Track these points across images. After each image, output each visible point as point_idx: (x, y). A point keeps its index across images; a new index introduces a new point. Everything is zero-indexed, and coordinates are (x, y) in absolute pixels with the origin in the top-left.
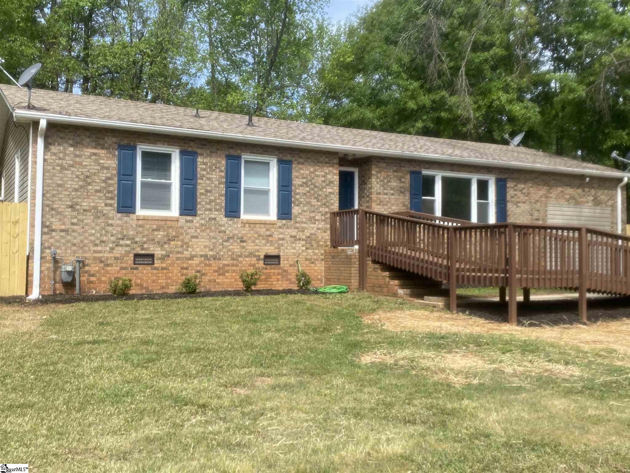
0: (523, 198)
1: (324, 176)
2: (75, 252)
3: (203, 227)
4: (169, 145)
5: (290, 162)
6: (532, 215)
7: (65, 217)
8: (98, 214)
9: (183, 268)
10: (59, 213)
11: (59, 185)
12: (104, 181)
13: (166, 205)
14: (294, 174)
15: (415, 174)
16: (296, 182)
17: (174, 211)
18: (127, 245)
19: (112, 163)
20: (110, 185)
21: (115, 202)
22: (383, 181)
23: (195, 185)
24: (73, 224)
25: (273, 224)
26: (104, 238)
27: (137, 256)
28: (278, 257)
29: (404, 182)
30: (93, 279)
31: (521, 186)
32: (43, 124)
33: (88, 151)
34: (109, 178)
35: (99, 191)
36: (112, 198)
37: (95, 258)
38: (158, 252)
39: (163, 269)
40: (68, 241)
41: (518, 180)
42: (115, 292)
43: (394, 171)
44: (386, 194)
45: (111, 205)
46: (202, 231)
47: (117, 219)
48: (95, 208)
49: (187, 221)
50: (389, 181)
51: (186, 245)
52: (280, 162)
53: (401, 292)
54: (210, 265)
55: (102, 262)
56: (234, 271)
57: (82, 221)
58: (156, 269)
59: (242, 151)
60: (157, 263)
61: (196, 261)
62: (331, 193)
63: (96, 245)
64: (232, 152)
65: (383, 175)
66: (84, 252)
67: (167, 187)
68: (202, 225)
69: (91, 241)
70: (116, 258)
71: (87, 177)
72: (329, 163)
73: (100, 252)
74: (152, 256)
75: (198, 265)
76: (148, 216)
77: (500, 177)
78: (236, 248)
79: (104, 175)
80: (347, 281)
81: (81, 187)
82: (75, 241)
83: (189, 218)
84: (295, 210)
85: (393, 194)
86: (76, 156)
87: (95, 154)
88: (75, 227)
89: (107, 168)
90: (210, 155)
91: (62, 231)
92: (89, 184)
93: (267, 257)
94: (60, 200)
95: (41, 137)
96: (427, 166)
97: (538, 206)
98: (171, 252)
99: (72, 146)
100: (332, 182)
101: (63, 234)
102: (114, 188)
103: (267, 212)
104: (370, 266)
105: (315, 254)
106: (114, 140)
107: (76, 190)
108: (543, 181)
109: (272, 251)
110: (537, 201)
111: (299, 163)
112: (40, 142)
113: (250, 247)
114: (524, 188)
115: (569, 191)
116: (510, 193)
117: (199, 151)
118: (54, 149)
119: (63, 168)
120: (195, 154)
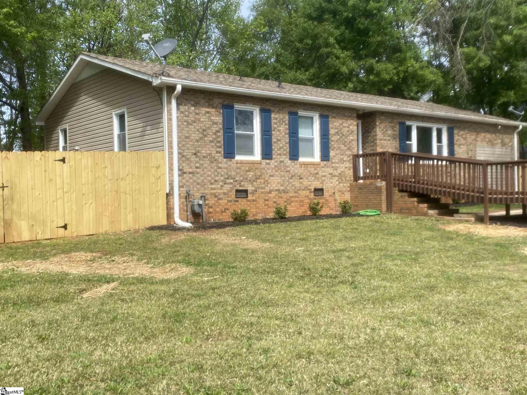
0: (463, 141)
1: (348, 127)
2: (199, 190)
3: (277, 168)
4: (254, 104)
5: (327, 117)
6: (468, 154)
7: (191, 162)
8: (213, 160)
9: (266, 200)
10: (188, 159)
11: (187, 137)
12: (215, 134)
13: (250, 152)
14: (331, 126)
15: (402, 124)
16: (332, 131)
17: (257, 156)
18: (231, 183)
19: (219, 119)
20: (218, 137)
21: (221, 150)
22: (383, 130)
23: (271, 135)
24: (197, 168)
25: (318, 164)
26: (217, 178)
27: (237, 191)
28: (322, 190)
29: (395, 131)
30: (211, 210)
31: (462, 133)
32: (179, 88)
33: (204, 110)
34: (218, 131)
35: (211, 142)
36: (220, 147)
37: (212, 194)
38: (250, 188)
39: (254, 201)
40: (195, 181)
41: (460, 128)
42: (236, 219)
43: (390, 122)
44: (385, 140)
45: (220, 152)
46: (276, 171)
47: (224, 163)
48: (210, 154)
49: (267, 164)
50: (387, 130)
51: (267, 182)
52: (321, 116)
53: (431, 212)
54: (281, 197)
55: (216, 196)
56: (296, 201)
57: (202, 165)
58: (249, 201)
59: (298, 109)
60: (250, 197)
61: (273, 194)
62: (352, 140)
63: (212, 184)
64: (293, 110)
65: (382, 126)
66: (205, 189)
67: (251, 137)
68: (276, 166)
69: (209, 181)
70: (225, 194)
71: (204, 130)
72: (350, 117)
73: (214, 189)
74: (246, 191)
75: (274, 198)
76: (243, 161)
77: (450, 126)
78: (297, 184)
79: (215, 128)
80: (377, 207)
81: (201, 138)
82: (199, 181)
83: (268, 161)
84: (332, 153)
85: (389, 140)
86: (197, 114)
87: (208, 112)
88: (198, 170)
89: (216, 123)
90: (278, 112)
91: (190, 173)
92: (205, 136)
93: (316, 190)
94: (188, 149)
95: (174, 99)
96: (408, 118)
97: (471, 147)
98: (258, 188)
99: (193, 105)
100: (353, 132)
101: (191, 175)
102: (221, 139)
103: (312, 155)
104: (397, 195)
105: (344, 187)
106: (220, 101)
107: (197, 141)
108: (474, 128)
109: (319, 186)
110: (471, 144)
111: (333, 117)
112: (174, 103)
113: (306, 182)
114: (463, 134)
115: (488, 136)
116: (456, 137)
117: (272, 109)
118: (182, 108)
119: (189, 124)
120: (269, 111)
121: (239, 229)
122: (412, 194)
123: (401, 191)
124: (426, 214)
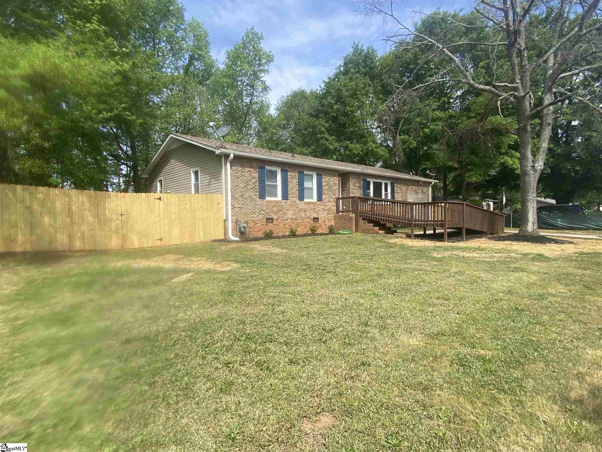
0: (399, 191)
1: (333, 181)
2: (244, 218)
3: (291, 205)
4: (277, 167)
5: (321, 175)
6: (402, 198)
7: (239, 201)
8: (252, 200)
9: (284, 224)
10: (237, 199)
11: (237, 186)
12: (254, 184)
13: (275, 195)
14: (323, 180)
15: (365, 180)
16: (324, 184)
17: (279, 197)
18: (263, 214)
19: (256, 175)
20: (256, 186)
21: (258, 194)
22: (353, 183)
23: (287, 186)
24: (243, 204)
25: (315, 203)
26: (255, 211)
27: (267, 219)
28: (318, 218)
29: (361, 184)
30: (251, 230)
31: (399, 186)
32: (232, 156)
33: (247, 169)
34: (255, 183)
35: (252, 189)
36: (257, 192)
37: (252, 220)
38: (275, 217)
39: (277, 225)
40: (241, 212)
41: (398, 183)
42: (266, 236)
43: (358, 179)
44: (355, 189)
45: (256, 195)
46: (291, 207)
47: (259, 201)
48: (251, 196)
49: (285, 203)
50: (356, 184)
51: (285, 214)
52: (317, 174)
53: (381, 232)
54: (294, 223)
55: (254, 222)
56: (302, 225)
57: (246, 202)
58: (275, 225)
59: (304, 170)
60: (275, 222)
61: (289, 220)
62: (336, 189)
63: (252, 214)
64: (301, 170)
65: (353, 181)
66: (247, 217)
67: (276, 186)
68: (290, 204)
69: (250, 212)
70: (259, 220)
71: (247, 182)
72: (334, 175)
73: (253, 217)
74: (273, 219)
75: (289, 223)
76: (271, 200)
77: (392, 181)
78: (303, 215)
79: (253, 180)
80: (350, 229)
81: (245, 187)
82: (244, 212)
83: (286, 201)
84: (324, 197)
85: (357, 189)
86: (242, 172)
87: (250, 171)
88: (243, 206)
89: (254, 178)
90: (292, 172)
91: (238, 207)
92: (248, 185)
93: (314, 218)
94: (237, 193)
95: (229, 162)
96: (368, 177)
97: (404, 194)
98: (279, 217)
99: (241, 167)
100: (336, 184)
101: (239, 209)
102: (257, 187)
103: (312, 198)
104: (361, 222)
105: (331, 217)
106: (256, 164)
107: (243, 188)
108: (406, 183)
109: (316, 216)
110: (404, 192)
111: (325, 175)
112: (229, 165)
113: (308, 214)
115: (414, 188)
116: (396, 188)
117: (288, 169)
118: (234, 168)
119: (238, 178)
120: (287, 171)
121: (268, 242)
122: (370, 221)
123: (363, 219)
124: (378, 233)
